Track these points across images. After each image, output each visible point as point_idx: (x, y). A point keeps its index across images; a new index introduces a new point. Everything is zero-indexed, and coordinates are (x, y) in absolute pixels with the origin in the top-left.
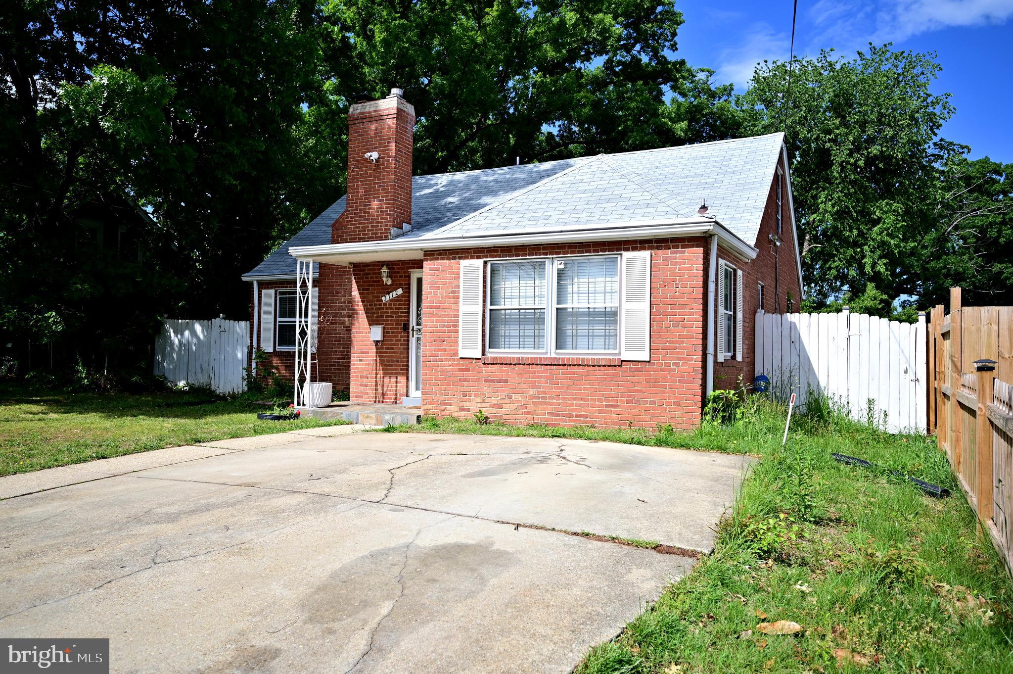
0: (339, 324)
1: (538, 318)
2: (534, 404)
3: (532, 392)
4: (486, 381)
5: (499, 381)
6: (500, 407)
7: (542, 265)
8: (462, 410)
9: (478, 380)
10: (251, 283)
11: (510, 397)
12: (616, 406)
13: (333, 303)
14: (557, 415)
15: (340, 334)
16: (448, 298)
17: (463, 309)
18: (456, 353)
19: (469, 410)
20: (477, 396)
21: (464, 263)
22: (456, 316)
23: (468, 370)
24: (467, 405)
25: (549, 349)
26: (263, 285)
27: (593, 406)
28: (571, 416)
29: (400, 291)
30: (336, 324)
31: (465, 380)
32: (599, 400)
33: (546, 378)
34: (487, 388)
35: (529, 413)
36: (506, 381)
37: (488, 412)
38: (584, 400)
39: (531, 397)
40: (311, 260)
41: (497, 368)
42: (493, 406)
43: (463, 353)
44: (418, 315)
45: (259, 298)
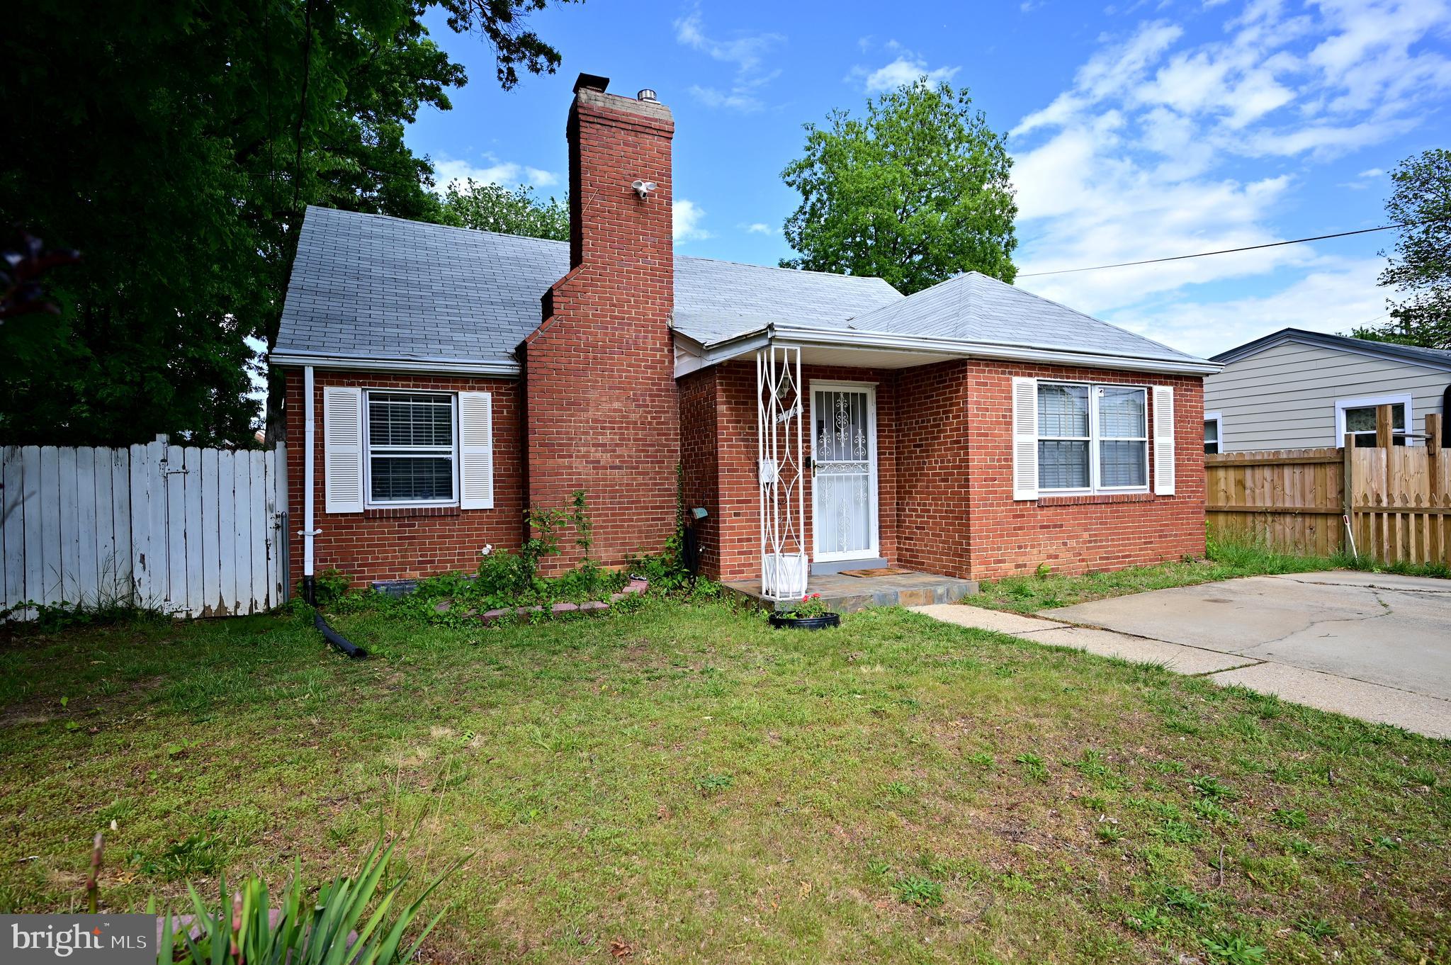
0: (577, 457)
1: (1083, 451)
2: (1088, 548)
3: (1086, 536)
4: (1042, 527)
5: (1055, 526)
6: (1056, 557)
7: (1085, 390)
8: (1017, 566)
9: (1034, 527)
10: (300, 371)
11: (1065, 544)
12: (1151, 543)
13: (562, 421)
14: (1107, 558)
15: (579, 474)
16: (998, 423)
17: (1018, 439)
18: (1009, 495)
19: (1025, 566)
20: (1033, 547)
21: (1017, 381)
22: (1010, 447)
23: (1023, 516)
24: (1022, 560)
25: (1096, 487)
26: (327, 376)
27: (1135, 544)
28: (1118, 557)
30: (571, 456)
31: (1020, 528)
32: (1140, 538)
33: (1096, 518)
34: (1042, 536)
35: (1083, 560)
36: (1061, 526)
37: (1048, 565)
38: (1128, 539)
39: (1085, 542)
40: (798, 348)
41: (1051, 511)
42: (1050, 557)
43: (1018, 496)
44: (819, 445)
45: (319, 401)
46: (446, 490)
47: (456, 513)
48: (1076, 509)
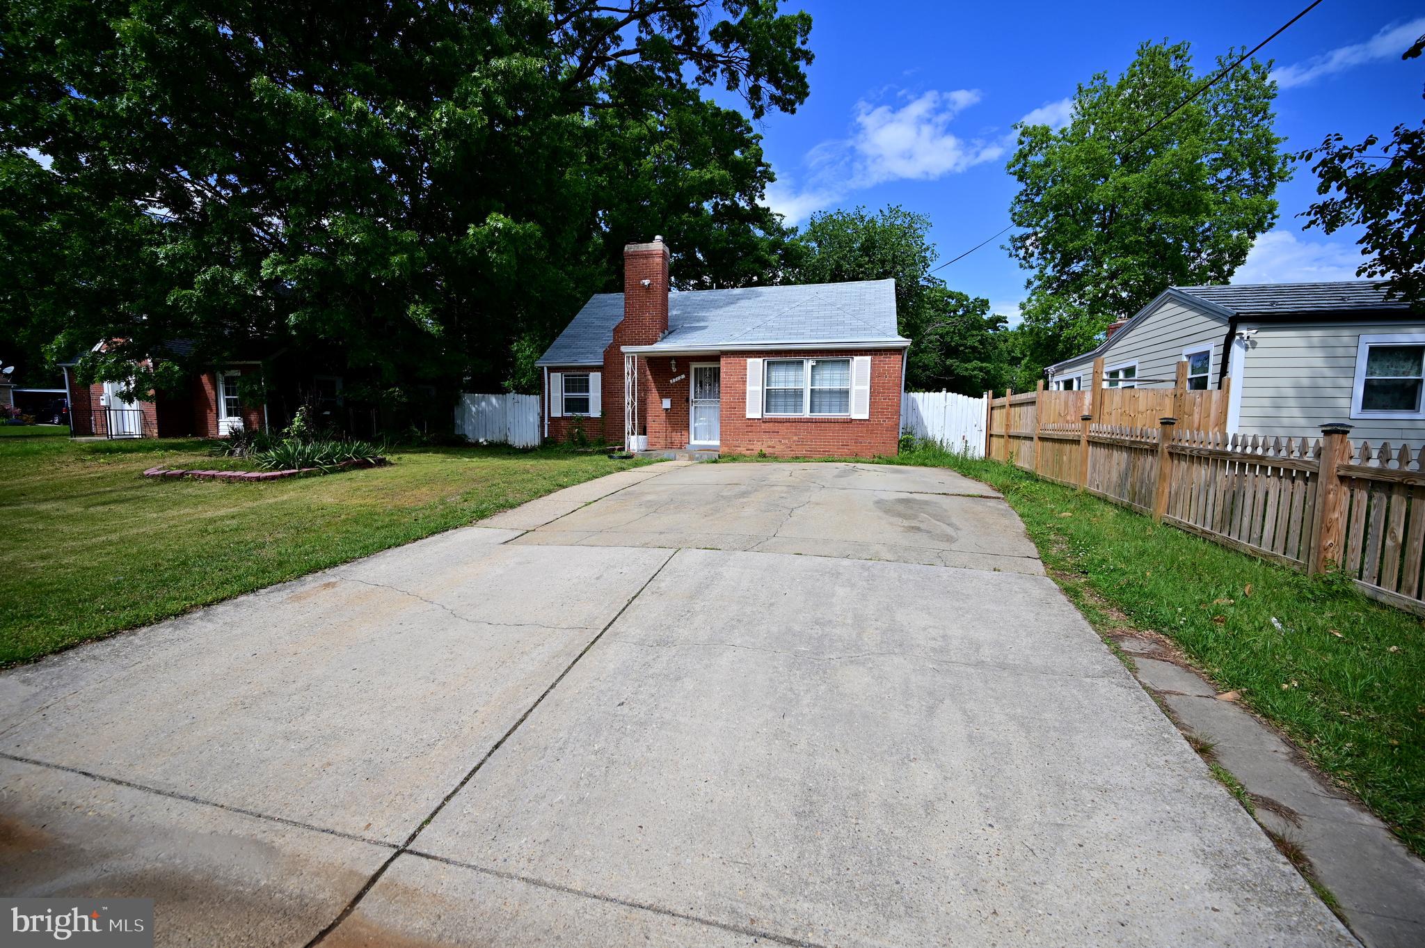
1: (798, 394)
2: (796, 445)
3: (795, 438)
4: (765, 432)
5: (774, 432)
6: (774, 447)
7: (802, 362)
8: (748, 449)
9: (759, 432)
10: (543, 368)
11: (780, 441)
12: (848, 445)
14: (811, 451)
16: (738, 381)
17: (749, 388)
18: (744, 416)
19: (753, 449)
20: (758, 441)
21: (750, 360)
22: (745, 393)
23: (752, 426)
24: (751, 447)
25: (806, 413)
26: (551, 370)
27: (833, 445)
28: (820, 451)
29: (683, 376)
31: (750, 432)
32: (837, 442)
33: (804, 429)
34: (765, 436)
35: (792, 450)
36: (778, 432)
37: (766, 451)
38: (828, 442)
39: (794, 441)
40: (636, 355)
41: (771, 424)
42: (769, 447)
43: (748, 416)
44: (695, 392)
45: (549, 378)
46: (587, 410)
47: (589, 418)
48: (788, 424)
